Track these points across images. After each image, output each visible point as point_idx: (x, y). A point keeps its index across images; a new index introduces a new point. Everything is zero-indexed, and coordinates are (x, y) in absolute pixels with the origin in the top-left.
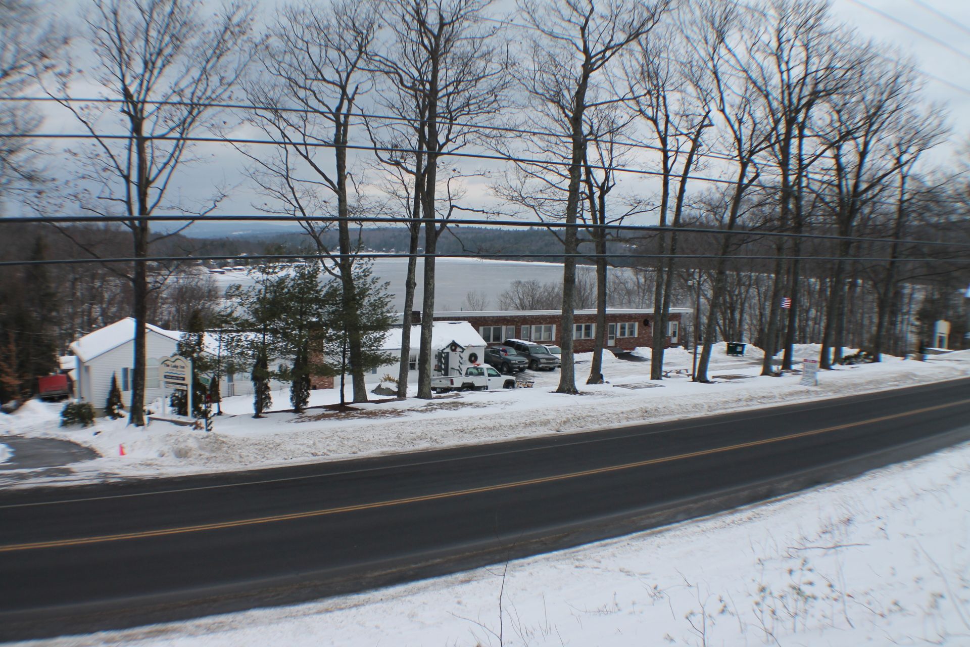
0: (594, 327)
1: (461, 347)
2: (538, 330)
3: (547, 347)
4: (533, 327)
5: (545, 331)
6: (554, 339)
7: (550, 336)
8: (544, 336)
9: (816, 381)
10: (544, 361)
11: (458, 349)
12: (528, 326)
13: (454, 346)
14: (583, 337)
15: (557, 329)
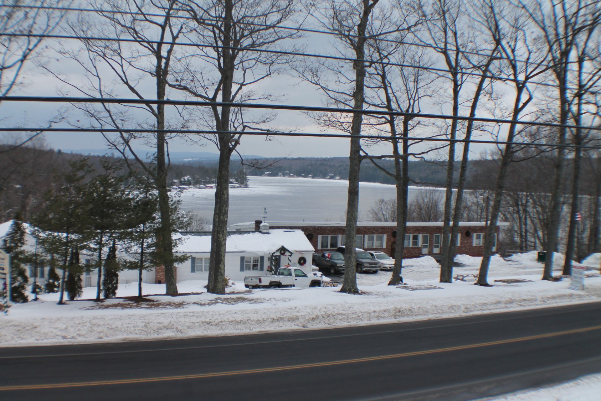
0: (421, 237)
1: (289, 251)
2: (371, 239)
3: (374, 254)
4: (366, 236)
5: (377, 240)
6: (385, 246)
7: (382, 244)
8: (376, 244)
9: (583, 286)
10: (368, 265)
11: (287, 253)
12: (362, 235)
13: (283, 250)
14: (411, 246)
15: (387, 239)
